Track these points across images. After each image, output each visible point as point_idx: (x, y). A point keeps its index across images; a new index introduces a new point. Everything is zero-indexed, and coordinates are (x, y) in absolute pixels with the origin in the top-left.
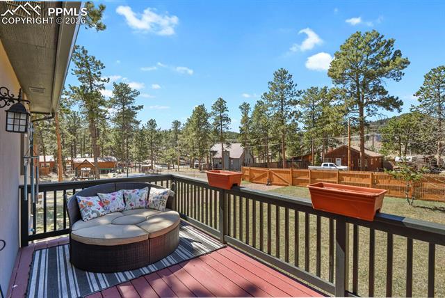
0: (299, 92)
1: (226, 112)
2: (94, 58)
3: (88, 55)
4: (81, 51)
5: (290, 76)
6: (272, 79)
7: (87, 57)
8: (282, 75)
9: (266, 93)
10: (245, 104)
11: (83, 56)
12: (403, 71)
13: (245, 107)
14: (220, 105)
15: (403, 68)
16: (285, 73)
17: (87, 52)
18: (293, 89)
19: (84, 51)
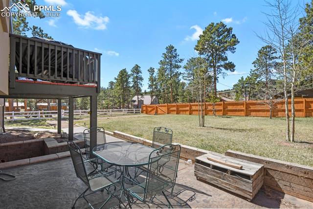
0: (181, 60)
1: (140, 74)
2: (47, 35)
3: (43, 33)
4: (39, 30)
5: (176, 50)
6: (165, 51)
7: (42, 34)
8: (171, 49)
9: (161, 61)
10: (151, 68)
11: (40, 33)
12: (235, 47)
13: (152, 71)
14: (137, 69)
15: (235, 45)
16: (173, 47)
17: (43, 31)
18: (177, 58)
19: (40, 31)
